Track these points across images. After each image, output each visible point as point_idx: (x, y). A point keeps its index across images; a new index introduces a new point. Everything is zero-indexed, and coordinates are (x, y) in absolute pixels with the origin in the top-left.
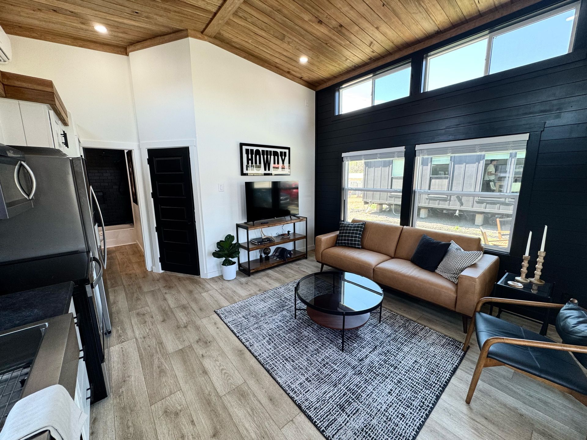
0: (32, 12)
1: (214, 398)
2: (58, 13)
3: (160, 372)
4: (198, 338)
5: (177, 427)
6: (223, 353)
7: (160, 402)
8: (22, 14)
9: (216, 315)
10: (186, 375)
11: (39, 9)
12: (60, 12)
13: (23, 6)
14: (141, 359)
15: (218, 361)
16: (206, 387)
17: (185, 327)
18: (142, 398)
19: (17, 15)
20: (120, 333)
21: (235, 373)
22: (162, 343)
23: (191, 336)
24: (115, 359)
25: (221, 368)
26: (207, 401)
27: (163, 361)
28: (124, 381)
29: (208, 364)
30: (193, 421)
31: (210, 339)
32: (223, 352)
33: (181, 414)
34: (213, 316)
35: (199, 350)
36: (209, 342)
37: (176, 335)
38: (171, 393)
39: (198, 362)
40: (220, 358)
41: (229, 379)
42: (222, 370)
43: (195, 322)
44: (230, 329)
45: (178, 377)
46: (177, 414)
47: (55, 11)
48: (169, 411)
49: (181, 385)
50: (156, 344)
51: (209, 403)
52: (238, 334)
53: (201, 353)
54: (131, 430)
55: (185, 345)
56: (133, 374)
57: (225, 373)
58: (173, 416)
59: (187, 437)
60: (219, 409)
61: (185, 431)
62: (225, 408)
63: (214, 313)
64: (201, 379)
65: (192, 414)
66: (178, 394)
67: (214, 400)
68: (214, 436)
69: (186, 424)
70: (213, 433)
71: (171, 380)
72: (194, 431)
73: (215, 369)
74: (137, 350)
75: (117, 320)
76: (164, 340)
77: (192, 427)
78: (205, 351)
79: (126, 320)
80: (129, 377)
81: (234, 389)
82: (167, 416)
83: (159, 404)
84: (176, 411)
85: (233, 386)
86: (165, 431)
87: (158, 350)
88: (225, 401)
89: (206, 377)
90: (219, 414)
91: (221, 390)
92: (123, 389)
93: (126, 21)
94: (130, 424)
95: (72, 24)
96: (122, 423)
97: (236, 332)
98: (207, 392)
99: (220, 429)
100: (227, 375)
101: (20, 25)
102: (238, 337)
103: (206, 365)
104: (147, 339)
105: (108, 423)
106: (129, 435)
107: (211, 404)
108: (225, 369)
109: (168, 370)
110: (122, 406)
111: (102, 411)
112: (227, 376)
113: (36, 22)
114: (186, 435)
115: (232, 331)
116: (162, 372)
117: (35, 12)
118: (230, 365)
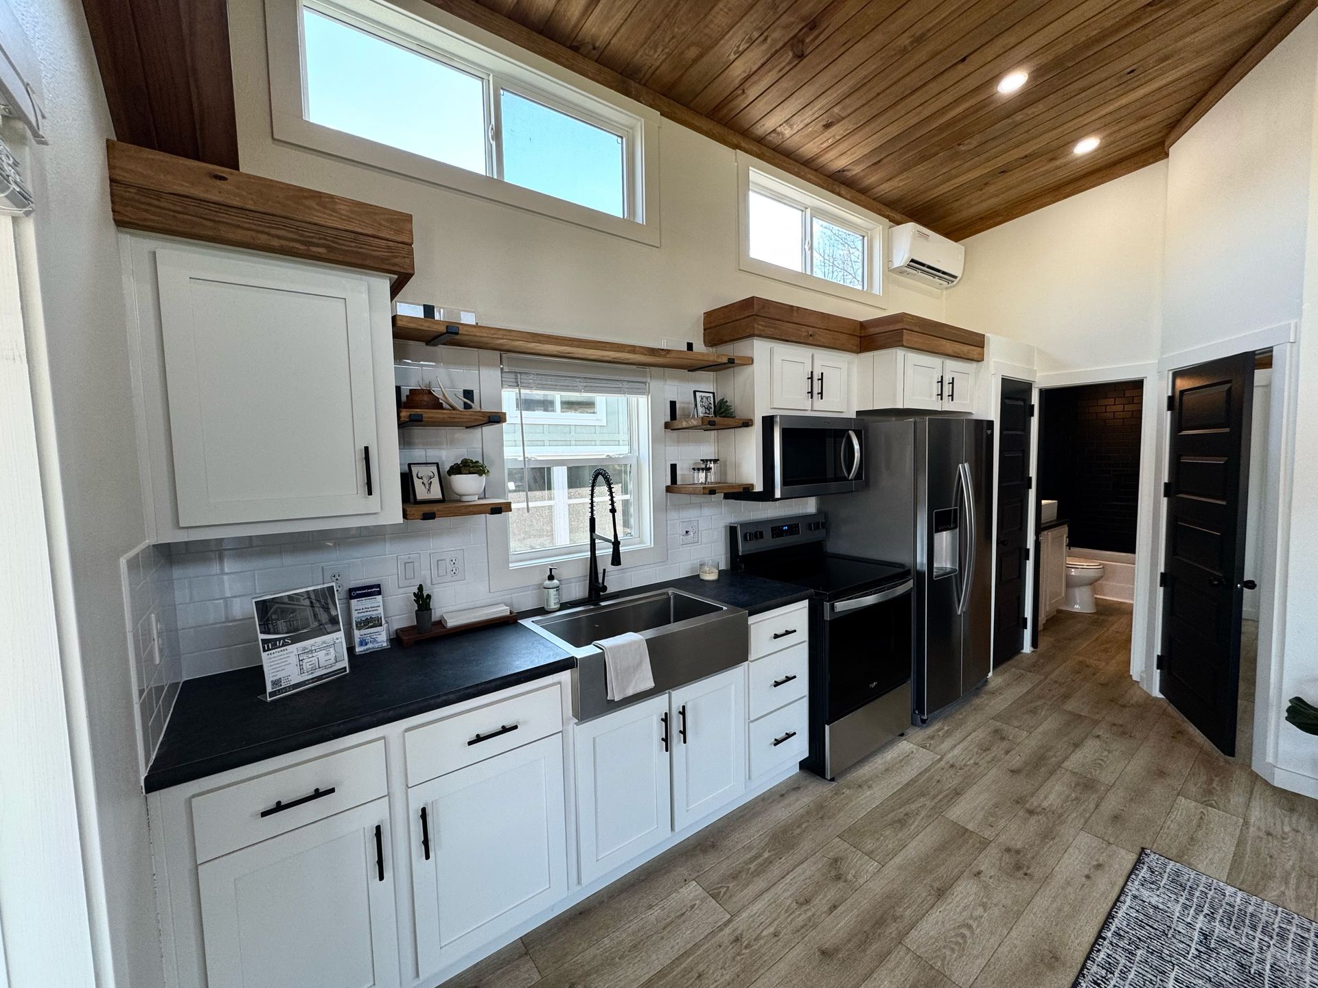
0: (981, 193)
1: (892, 929)
2: (1010, 171)
3: (899, 821)
4: (1019, 845)
5: (819, 887)
6: (1014, 914)
7: (849, 846)
8: (973, 203)
9: (1133, 857)
10: (915, 863)
11: (986, 184)
12: (1011, 169)
13: (968, 193)
14: (908, 784)
15: (985, 911)
16: (908, 907)
17: (1031, 812)
18: (844, 821)
19: (969, 207)
20: (939, 735)
21: (976, 957)
22: (958, 794)
23: (1016, 832)
24: (889, 757)
25: (971, 922)
26: (881, 917)
27: (923, 814)
28: (860, 786)
29: (964, 892)
30: (835, 907)
31: (1037, 872)
32: (1019, 914)
33: (841, 884)
34: (1123, 852)
35: (988, 862)
36: (1026, 874)
37: (996, 806)
38: (870, 854)
39: (956, 871)
40: (996, 911)
41: (953, 950)
42: (969, 927)
43: (1064, 822)
44: (1113, 907)
45: (904, 850)
46: (838, 878)
47: (1002, 172)
48: (839, 863)
49: (892, 862)
50: (950, 787)
51: (880, 923)
52: (1109, 934)
53: (982, 869)
54: (798, 831)
55: (980, 831)
56: (875, 789)
57: (963, 936)
58: (833, 873)
59: (808, 907)
60: (874, 947)
61: (816, 901)
62: (883, 957)
63: (1138, 850)
64: (921, 892)
65: (847, 901)
66: (872, 865)
67: (889, 931)
68: (824, 953)
69: (827, 899)
70: (826, 949)
71: (894, 842)
72: (820, 915)
73: (958, 910)
74: (920, 771)
75: (961, 717)
76: (970, 794)
77: (825, 909)
78: (993, 874)
79: (970, 724)
80: (869, 787)
81: (932, 968)
82: (831, 865)
83: (846, 845)
84: (842, 875)
85: (939, 964)
86: (808, 873)
87: (940, 797)
88: (896, 953)
89: (931, 900)
90: (864, 951)
91: (915, 939)
92: (847, 792)
93: (1124, 101)
94: (804, 826)
95: (1038, 171)
96: (802, 816)
97: (1113, 928)
98: (899, 911)
99: (839, 959)
100: (961, 941)
101: (979, 217)
102: (1100, 936)
103: (959, 889)
104: (952, 772)
105: (797, 803)
106: (790, 832)
107: (878, 928)
108: (973, 932)
109: (909, 829)
110: (824, 804)
111: (810, 788)
112: (957, 943)
113: (994, 201)
114: (811, 905)
115: (1110, 916)
116: (902, 823)
117: (984, 191)
118: (994, 941)
